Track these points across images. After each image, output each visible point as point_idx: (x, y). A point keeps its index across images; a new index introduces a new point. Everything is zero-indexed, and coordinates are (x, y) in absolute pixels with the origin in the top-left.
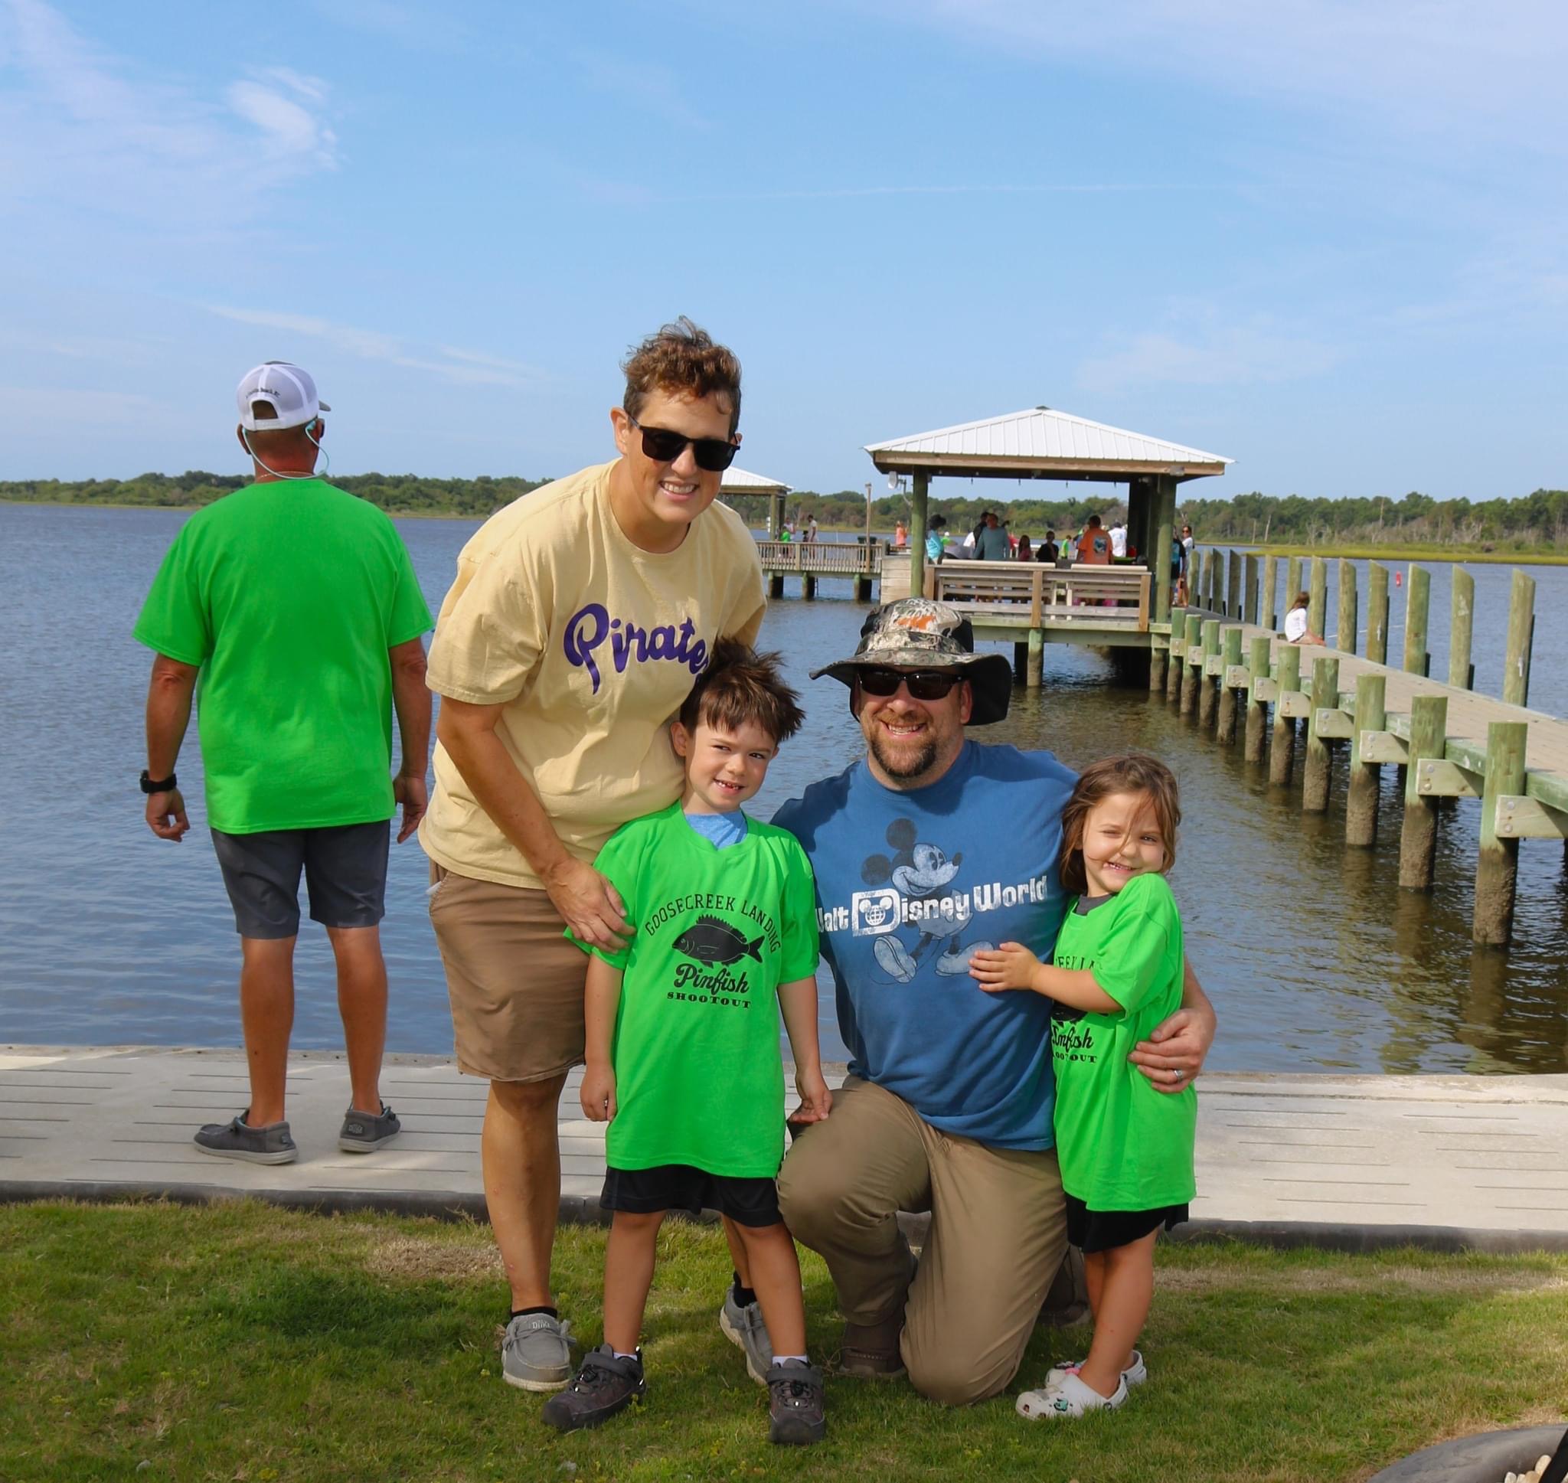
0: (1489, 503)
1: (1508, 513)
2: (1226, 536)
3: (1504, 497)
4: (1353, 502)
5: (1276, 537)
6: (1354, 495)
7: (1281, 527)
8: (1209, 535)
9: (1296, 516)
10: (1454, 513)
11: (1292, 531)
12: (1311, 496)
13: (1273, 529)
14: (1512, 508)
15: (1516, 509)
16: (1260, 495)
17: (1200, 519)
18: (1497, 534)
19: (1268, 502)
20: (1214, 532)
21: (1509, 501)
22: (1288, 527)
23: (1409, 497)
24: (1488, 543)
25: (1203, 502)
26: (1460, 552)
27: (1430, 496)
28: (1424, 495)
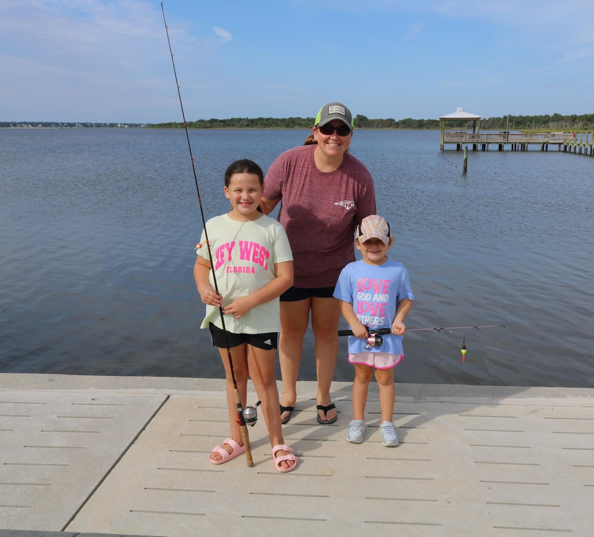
0: (582, 116)
1: (588, 118)
2: (502, 128)
3: (587, 114)
4: (538, 116)
5: (516, 127)
6: (538, 114)
7: (518, 124)
8: (497, 127)
9: (521, 121)
10: (572, 119)
11: (521, 125)
12: (524, 115)
13: (515, 125)
14: (590, 117)
15: (591, 117)
16: (511, 115)
17: (494, 123)
18: (588, 125)
19: (513, 117)
20: (498, 127)
21: (588, 115)
22: (519, 124)
23: (554, 114)
24: (586, 127)
25: (494, 118)
26: (577, 130)
27: (561, 114)
28: (559, 114)
